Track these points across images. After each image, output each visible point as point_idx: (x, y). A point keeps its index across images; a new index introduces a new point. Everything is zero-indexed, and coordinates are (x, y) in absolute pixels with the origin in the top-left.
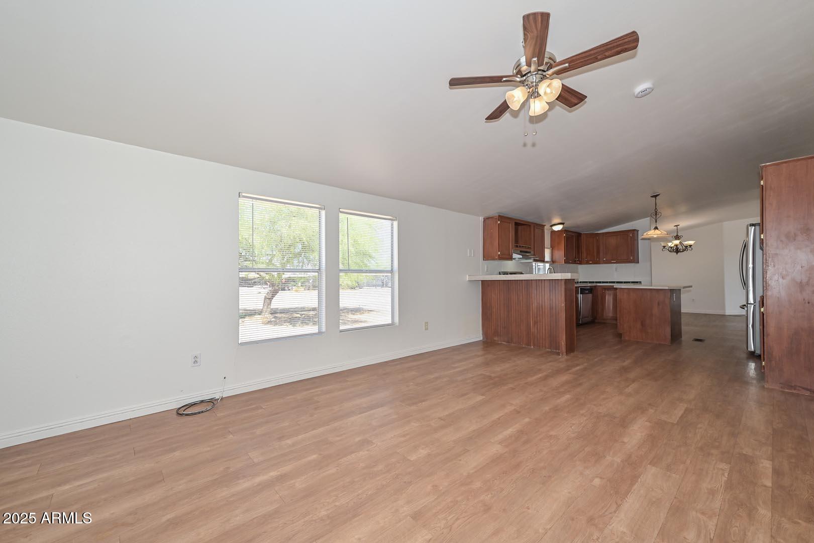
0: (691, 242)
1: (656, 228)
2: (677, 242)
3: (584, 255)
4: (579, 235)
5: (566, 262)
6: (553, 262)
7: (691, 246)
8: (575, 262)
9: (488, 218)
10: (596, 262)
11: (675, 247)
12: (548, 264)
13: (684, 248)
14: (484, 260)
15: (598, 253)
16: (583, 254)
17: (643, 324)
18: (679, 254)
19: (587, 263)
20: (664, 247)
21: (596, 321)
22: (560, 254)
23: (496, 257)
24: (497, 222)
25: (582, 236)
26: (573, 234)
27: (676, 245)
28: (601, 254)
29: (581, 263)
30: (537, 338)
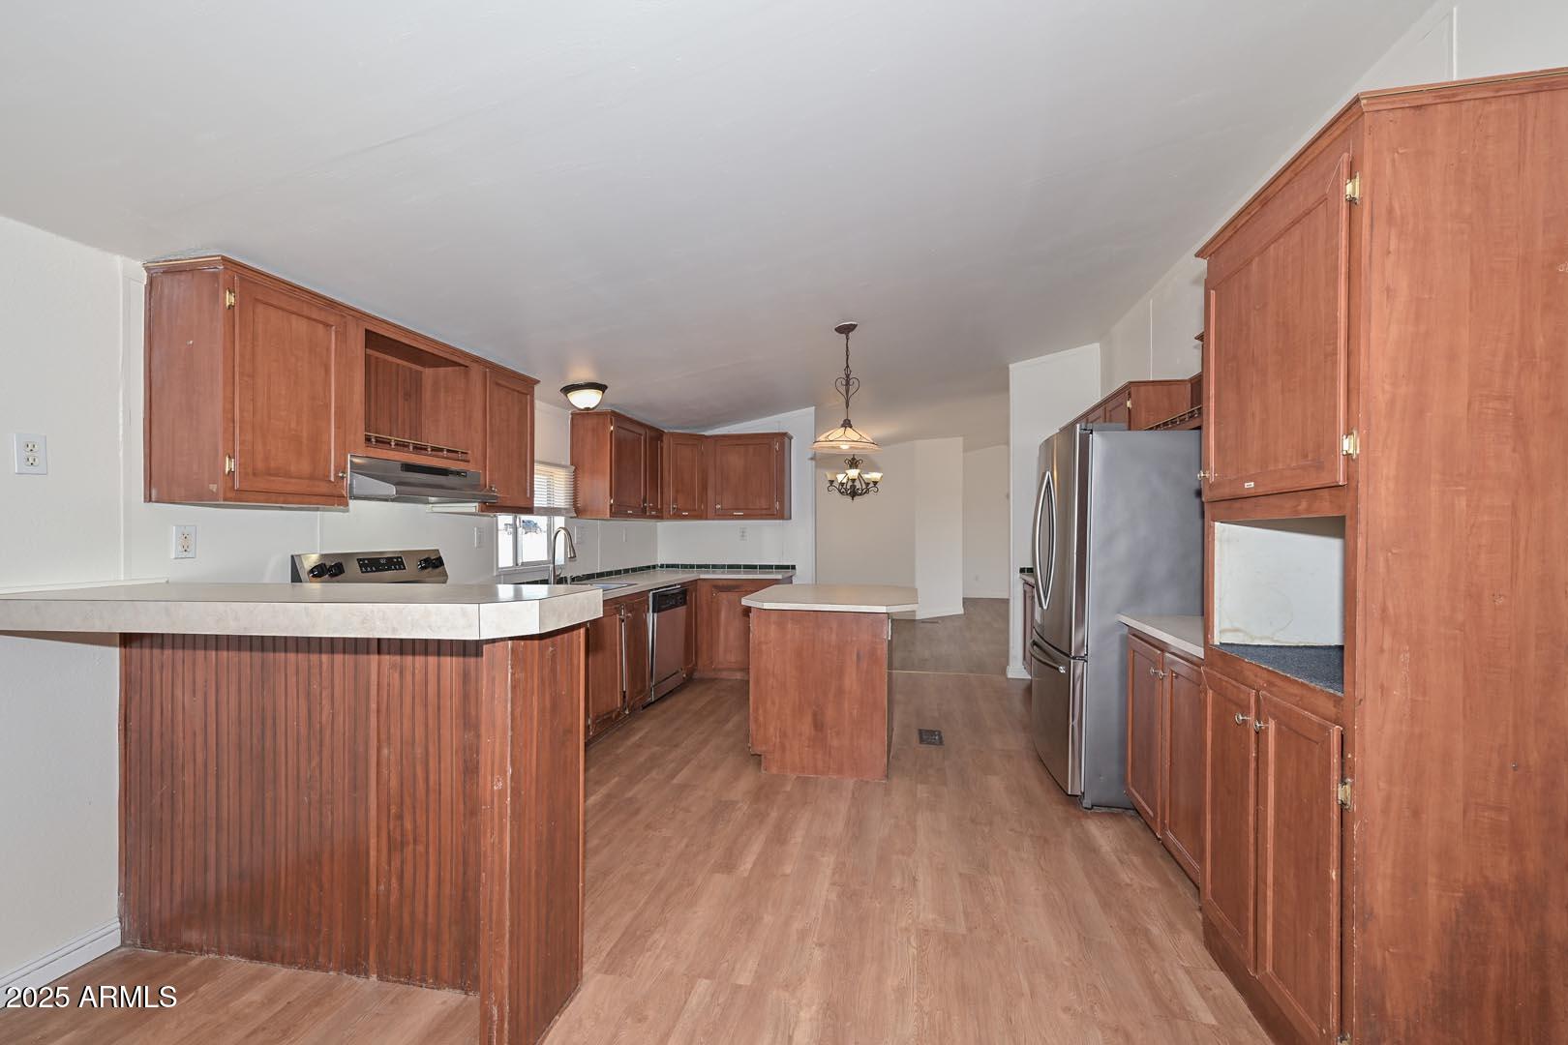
0: (875, 476)
1: (847, 424)
2: (853, 473)
3: (669, 493)
4: (657, 435)
5: (618, 511)
6: (578, 509)
7: (875, 483)
8: (642, 513)
9: (173, 271)
10: (699, 513)
11: (850, 483)
12: (563, 518)
13: (864, 487)
14: (148, 499)
15: (704, 488)
16: (665, 490)
17: (818, 725)
18: (856, 498)
19: (678, 516)
20: (832, 482)
21: (696, 675)
22: (600, 490)
23: (214, 487)
24: (215, 297)
25: (665, 438)
26: (642, 432)
27: (853, 480)
28: (710, 493)
29: (660, 517)
30: (400, 930)
